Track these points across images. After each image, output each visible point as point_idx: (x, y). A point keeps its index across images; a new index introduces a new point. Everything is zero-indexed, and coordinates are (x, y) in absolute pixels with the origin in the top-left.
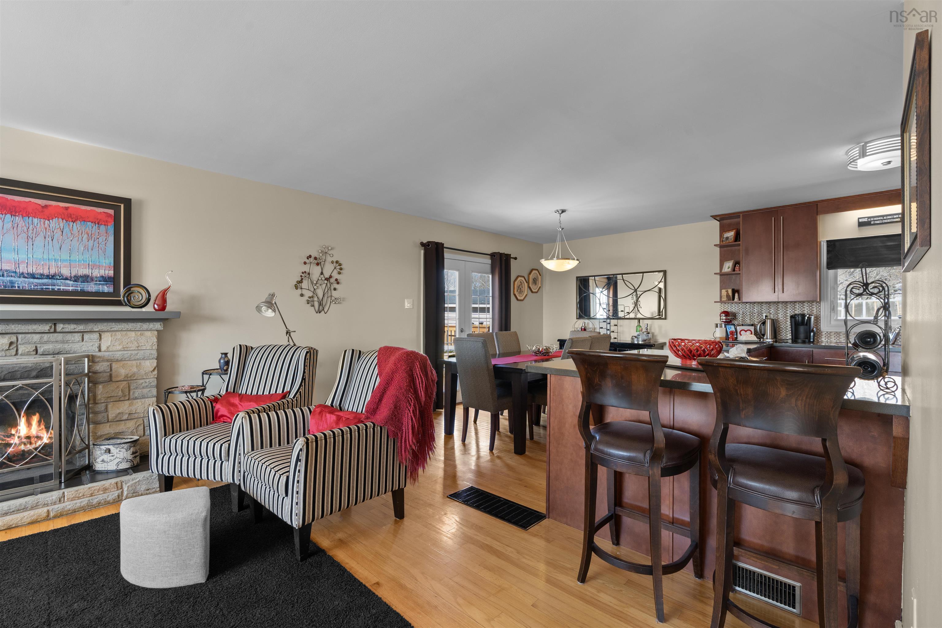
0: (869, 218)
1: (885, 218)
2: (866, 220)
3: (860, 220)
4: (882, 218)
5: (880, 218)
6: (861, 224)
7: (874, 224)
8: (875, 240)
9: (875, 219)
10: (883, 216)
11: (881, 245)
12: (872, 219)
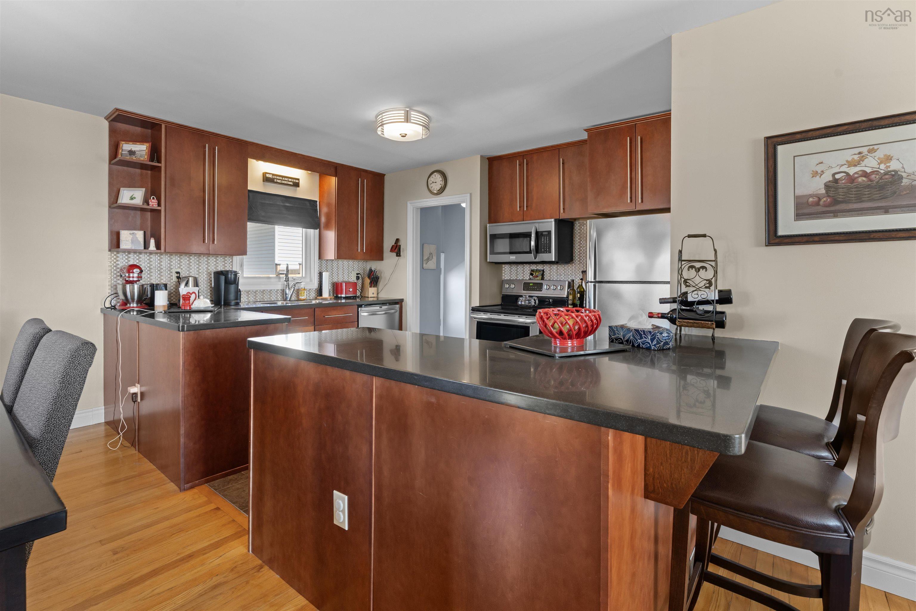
0: (273, 175)
1: (283, 179)
2: (270, 176)
3: (267, 175)
4: (281, 178)
5: (280, 178)
6: (267, 179)
7: (277, 183)
8: (278, 198)
9: (277, 178)
10: (283, 177)
11: (282, 204)
12: (275, 177)
